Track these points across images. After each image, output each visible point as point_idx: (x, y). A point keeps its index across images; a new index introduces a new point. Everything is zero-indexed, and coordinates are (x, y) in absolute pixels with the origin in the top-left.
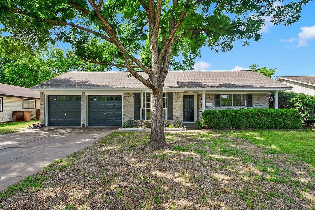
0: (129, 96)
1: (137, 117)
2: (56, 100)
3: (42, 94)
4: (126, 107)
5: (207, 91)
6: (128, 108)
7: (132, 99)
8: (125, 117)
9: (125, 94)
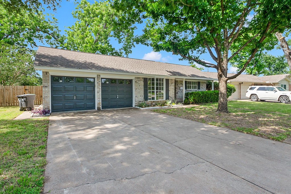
0: (140, 80)
1: (146, 98)
2: (62, 81)
3: (46, 73)
4: (137, 90)
5: (186, 79)
6: (139, 91)
7: (142, 83)
8: (137, 98)
9: (137, 78)
